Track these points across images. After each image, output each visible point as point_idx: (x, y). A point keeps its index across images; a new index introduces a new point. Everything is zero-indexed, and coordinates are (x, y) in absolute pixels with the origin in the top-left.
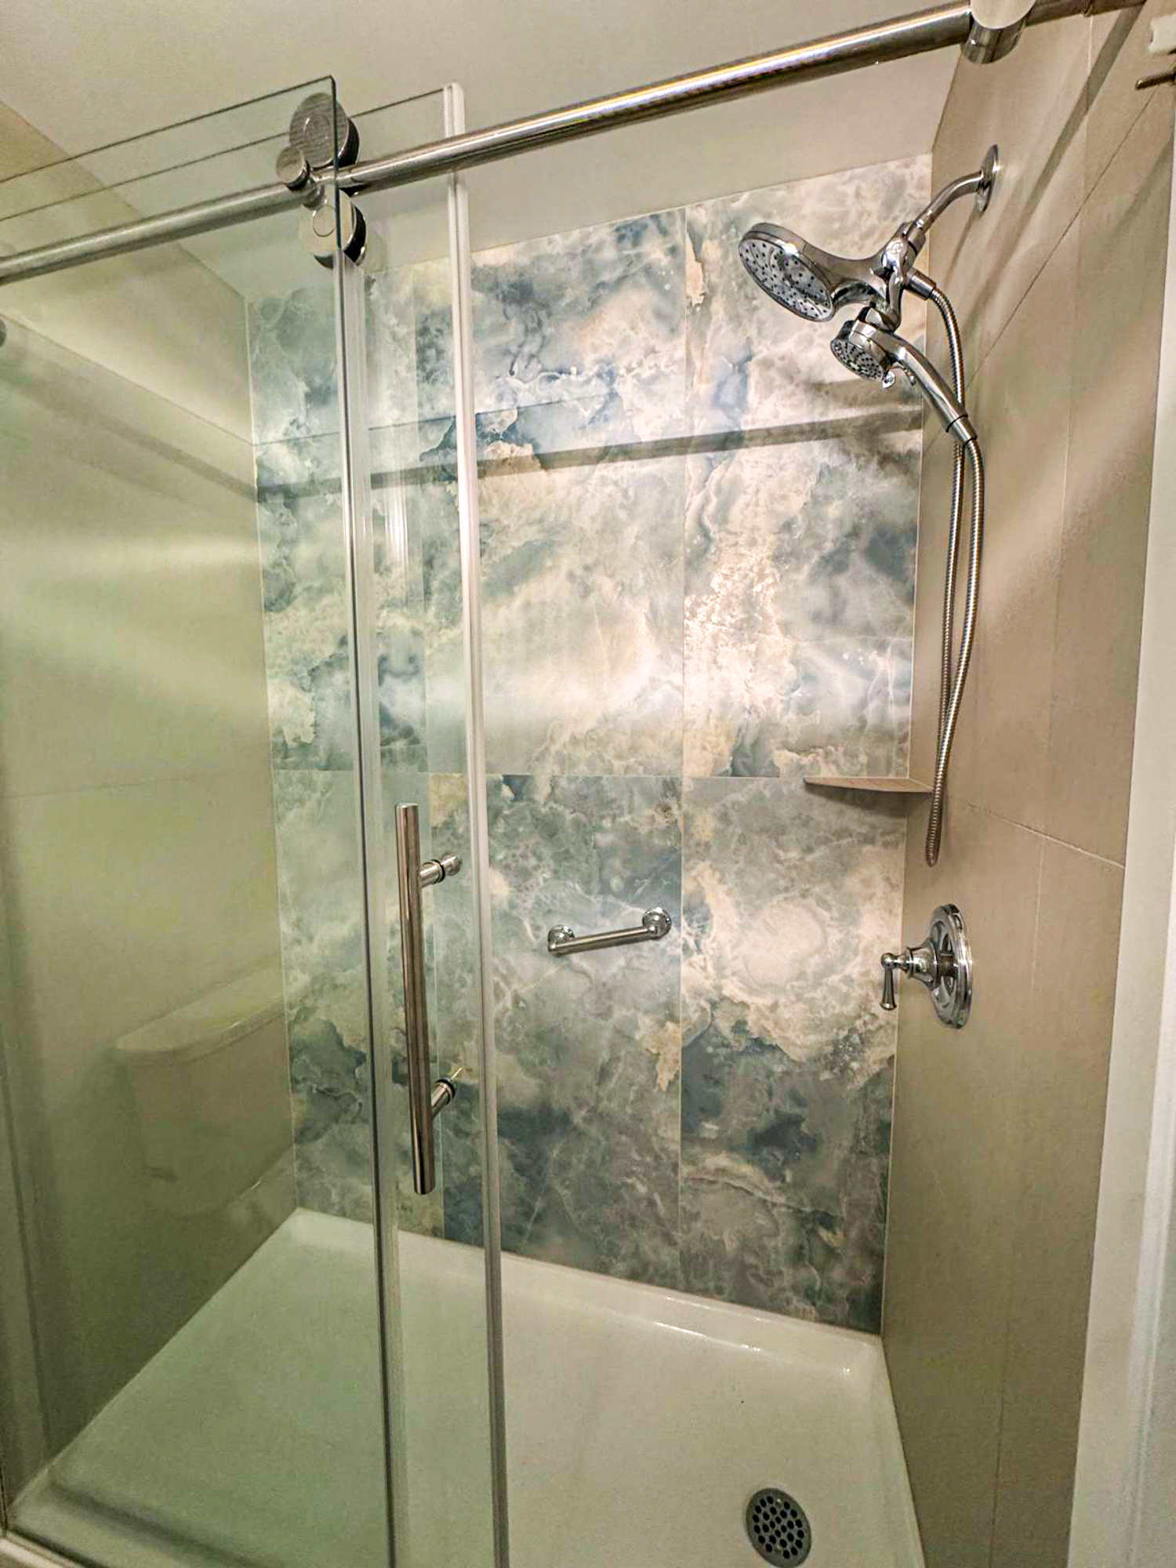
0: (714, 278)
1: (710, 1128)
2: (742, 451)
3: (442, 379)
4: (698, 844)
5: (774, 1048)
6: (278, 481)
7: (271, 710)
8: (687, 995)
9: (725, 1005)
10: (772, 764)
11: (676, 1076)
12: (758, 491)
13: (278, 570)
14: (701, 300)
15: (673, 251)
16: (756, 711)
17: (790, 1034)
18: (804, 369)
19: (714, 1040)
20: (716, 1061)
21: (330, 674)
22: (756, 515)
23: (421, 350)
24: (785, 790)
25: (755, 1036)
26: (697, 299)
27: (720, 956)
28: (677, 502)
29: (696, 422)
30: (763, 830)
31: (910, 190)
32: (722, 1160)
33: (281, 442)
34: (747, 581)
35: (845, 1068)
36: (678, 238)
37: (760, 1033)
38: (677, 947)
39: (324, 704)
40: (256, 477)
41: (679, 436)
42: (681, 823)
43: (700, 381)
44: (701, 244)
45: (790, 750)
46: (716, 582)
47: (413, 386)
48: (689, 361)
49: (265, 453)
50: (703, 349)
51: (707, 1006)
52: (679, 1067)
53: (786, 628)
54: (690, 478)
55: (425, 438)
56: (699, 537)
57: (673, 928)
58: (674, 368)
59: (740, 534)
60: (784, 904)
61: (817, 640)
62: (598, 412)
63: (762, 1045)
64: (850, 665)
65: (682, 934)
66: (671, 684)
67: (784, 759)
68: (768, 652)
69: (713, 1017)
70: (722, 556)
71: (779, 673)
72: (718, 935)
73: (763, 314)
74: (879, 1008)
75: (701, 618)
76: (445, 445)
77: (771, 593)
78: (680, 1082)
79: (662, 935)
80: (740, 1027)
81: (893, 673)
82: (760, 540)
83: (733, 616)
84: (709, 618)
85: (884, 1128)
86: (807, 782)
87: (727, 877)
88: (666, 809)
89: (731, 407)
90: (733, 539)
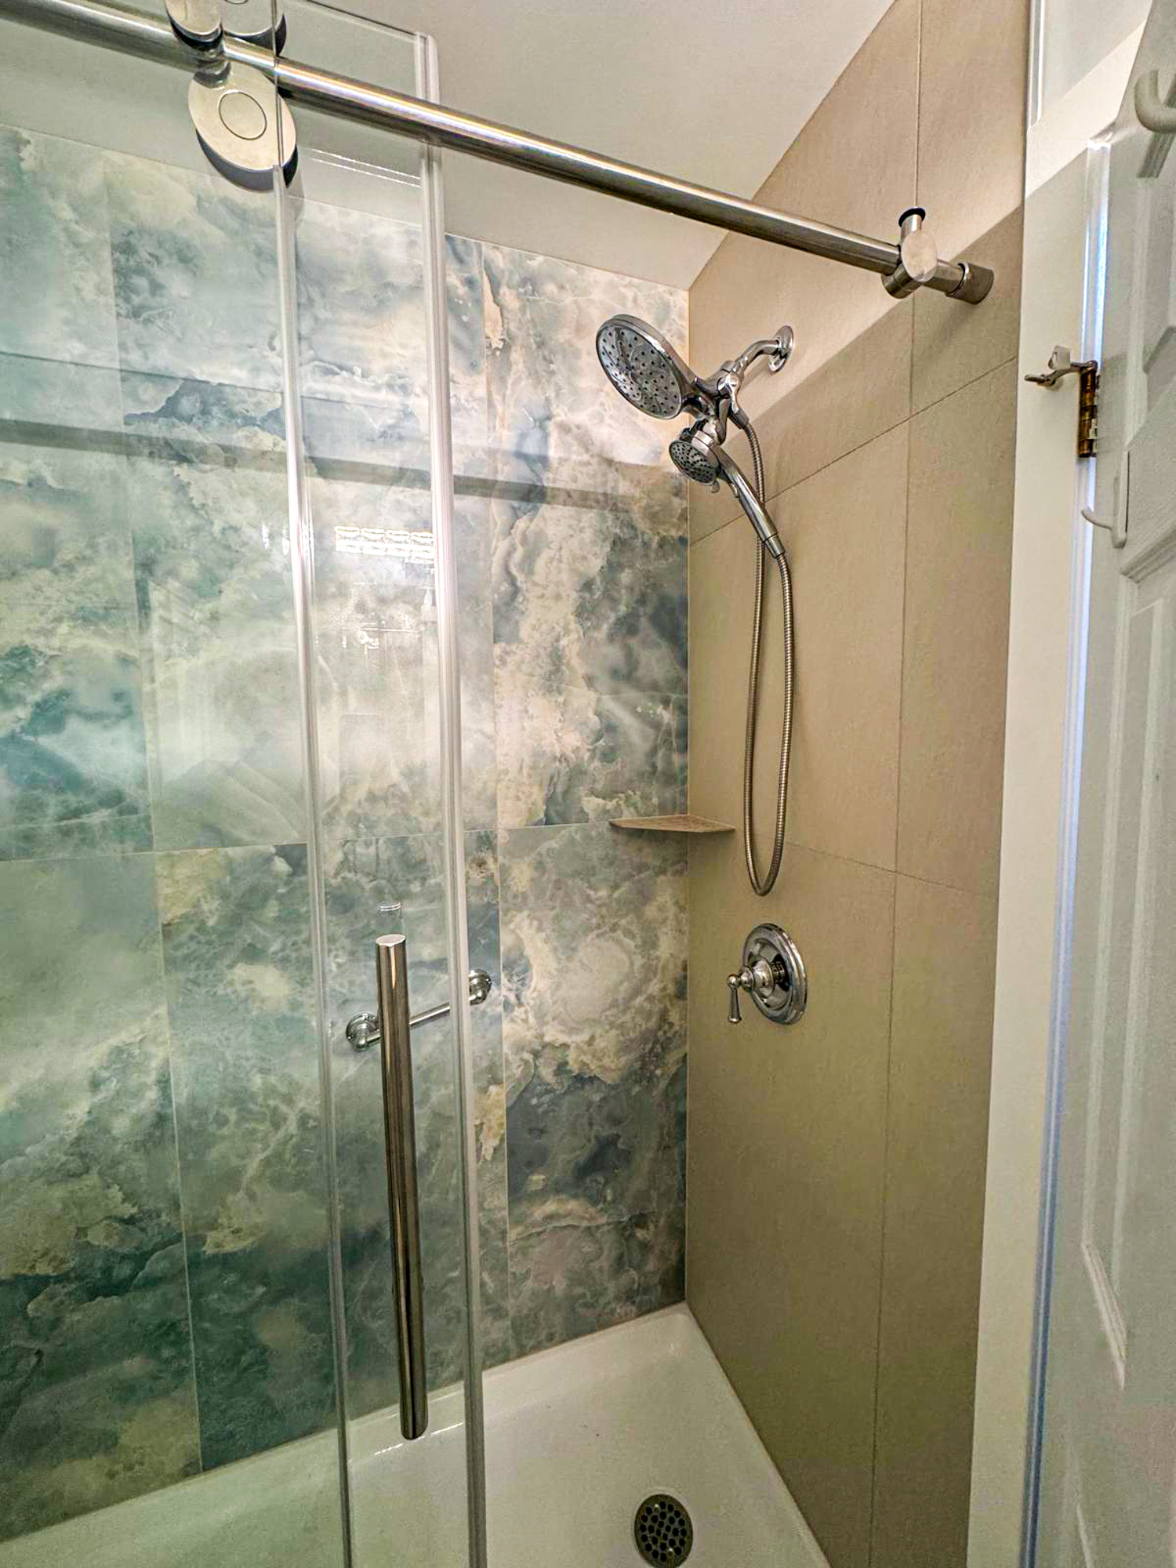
0: (513, 327)
1: (537, 1179)
2: (545, 506)
4: (515, 896)
5: (593, 1079)
8: (509, 1052)
9: (547, 1051)
10: (582, 811)
11: (502, 1140)
12: (560, 548)
14: (500, 345)
15: (470, 283)
16: (566, 760)
17: (606, 1061)
18: (597, 441)
19: (538, 1089)
20: (540, 1110)
22: (560, 571)
24: (593, 833)
25: (576, 1072)
26: (497, 343)
27: (541, 1005)
28: (482, 547)
29: (500, 466)
30: (576, 874)
32: (551, 1207)
34: (554, 634)
36: (475, 272)
37: (580, 1069)
38: (498, 1006)
41: (482, 476)
42: (497, 877)
43: (502, 426)
44: (498, 288)
45: (597, 796)
46: (524, 632)
47: (110, 321)
48: (491, 404)
50: (504, 395)
51: (530, 1058)
52: (504, 1131)
53: (590, 681)
54: (496, 524)
55: (133, 394)
56: (506, 584)
57: (493, 987)
58: (475, 405)
59: (545, 587)
60: (597, 941)
61: (615, 692)
62: (391, 427)
63: (582, 1080)
64: (643, 717)
65: (501, 991)
66: (483, 733)
67: (592, 805)
68: (576, 705)
69: (536, 1067)
70: (529, 606)
71: (584, 723)
72: (539, 983)
73: (559, 378)
74: (674, 1016)
75: (510, 666)
76: (170, 410)
77: (576, 648)
78: (505, 1145)
79: (484, 998)
80: (561, 1068)
81: (674, 725)
82: (564, 595)
83: (541, 667)
84: (519, 668)
85: (681, 1119)
86: (612, 825)
87: (545, 925)
88: (481, 864)
89: (534, 461)
90: (539, 591)
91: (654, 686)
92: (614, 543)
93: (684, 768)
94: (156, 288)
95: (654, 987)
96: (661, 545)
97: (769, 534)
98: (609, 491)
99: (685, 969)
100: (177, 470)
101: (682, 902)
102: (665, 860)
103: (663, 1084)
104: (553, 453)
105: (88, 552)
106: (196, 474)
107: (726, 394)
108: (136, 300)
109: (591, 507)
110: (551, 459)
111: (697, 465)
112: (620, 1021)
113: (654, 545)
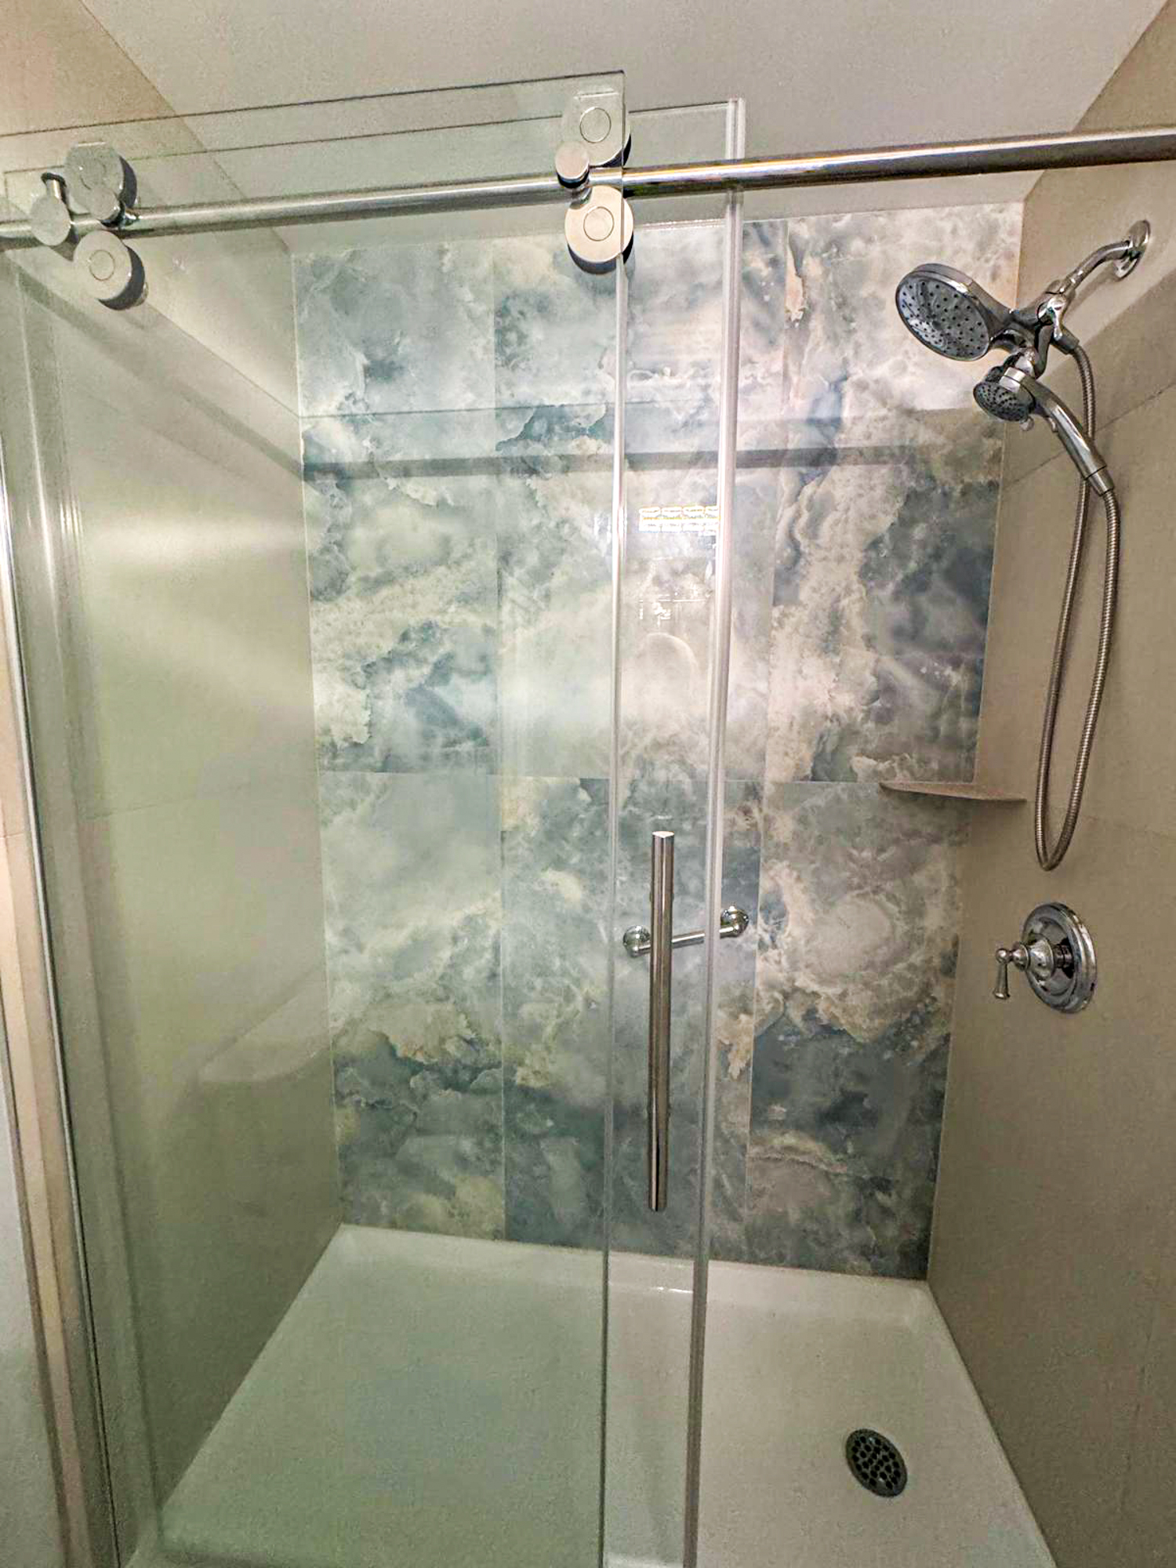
0: (814, 295)
1: (778, 1111)
2: (835, 468)
3: (522, 365)
4: (777, 845)
5: (842, 1033)
6: (328, 458)
7: (316, 708)
8: (760, 988)
9: (798, 995)
10: (851, 769)
11: (748, 1065)
12: (847, 510)
13: (328, 557)
14: (800, 315)
15: (774, 262)
16: (838, 720)
17: (858, 1020)
18: (896, 393)
19: (786, 1028)
20: (786, 1048)
21: (389, 671)
22: (845, 533)
23: (501, 332)
24: (862, 794)
25: (825, 1022)
26: (796, 314)
27: (795, 950)
28: (769, 516)
29: (791, 436)
30: (839, 831)
31: (1003, 235)
32: (790, 1139)
33: (332, 416)
34: (835, 594)
35: (906, 1048)
36: (780, 250)
37: (829, 1020)
38: (753, 943)
39: (380, 703)
40: (302, 452)
41: (773, 448)
42: (761, 825)
43: (796, 396)
44: (802, 259)
45: (868, 757)
46: (804, 594)
47: (491, 372)
48: (786, 375)
49: (314, 427)
50: (800, 365)
51: (780, 997)
52: (751, 1055)
53: (870, 641)
54: (783, 492)
55: (503, 425)
56: (789, 550)
57: (750, 925)
58: (769, 380)
59: (829, 549)
60: (856, 900)
61: (897, 654)
62: (692, 416)
63: (830, 1031)
64: (927, 679)
65: (758, 930)
66: (754, 689)
67: (862, 764)
68: (852, 665)
69: (785, 1007)
70: (811, 570)
71: (861, 684)
72: (793, 931)
73: (860, 336)
74: (938, 992)
75: (788, 629)
76: (525, 436)
77: (857, 608)
78: (751, 1069)
79: (740, 931)
80: (810, 1015)
81: (965, 687)
82: (848, 556)
83: (818, 628)
84: (796, 630)
85: (938, 1098)
86: (883, 787)
87: (804, 876)
88: (747, 812)
89: (826, 425)
90: (823, 553)
91: (943, 645)
92: (908, 496)
93: (972, 734)
94: (522, 338)
95: (917, 958)
96: (964, 493)
97: (1093, 469)
98: (907, 443)
99: (956, 944)
100: (529, 481)
101: (958, 876)
102: (941, 828)
103: (920, 1058)
104: (847, 414)
105: (470, 551)
106: (540, 482)
107: (1047, 321)
108: (508, 351)
109: (885, 463)
110: (845, 421)
111: (1007, 405)
112: (876, 983)
113: (956, 494)
